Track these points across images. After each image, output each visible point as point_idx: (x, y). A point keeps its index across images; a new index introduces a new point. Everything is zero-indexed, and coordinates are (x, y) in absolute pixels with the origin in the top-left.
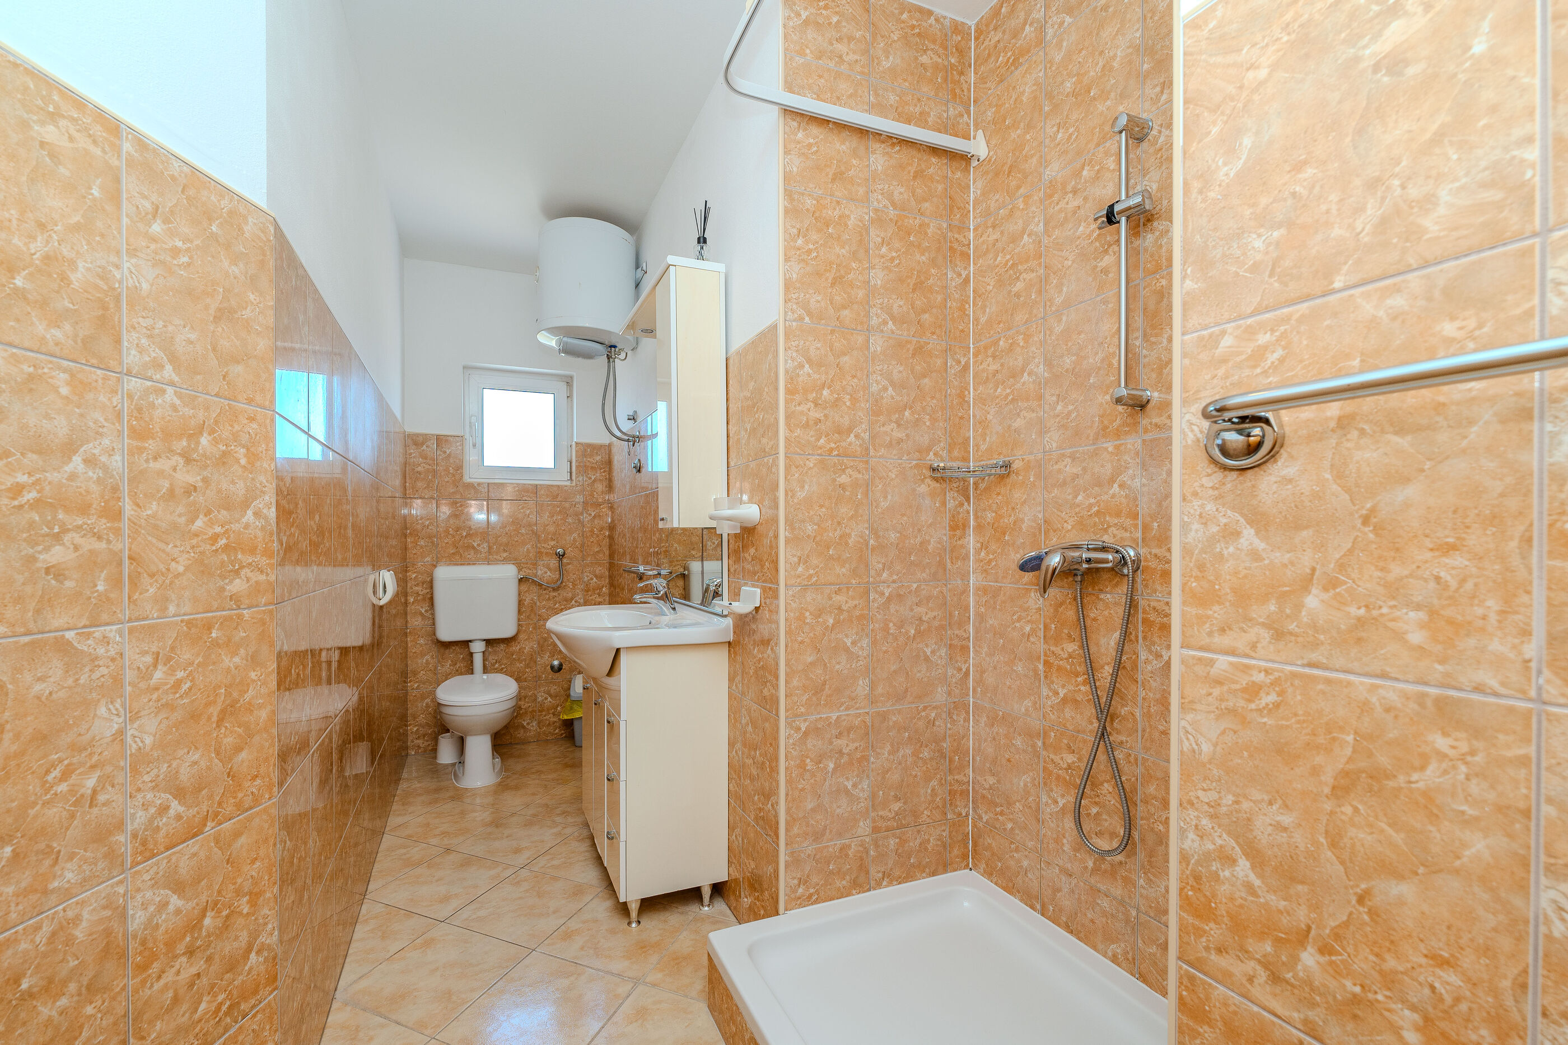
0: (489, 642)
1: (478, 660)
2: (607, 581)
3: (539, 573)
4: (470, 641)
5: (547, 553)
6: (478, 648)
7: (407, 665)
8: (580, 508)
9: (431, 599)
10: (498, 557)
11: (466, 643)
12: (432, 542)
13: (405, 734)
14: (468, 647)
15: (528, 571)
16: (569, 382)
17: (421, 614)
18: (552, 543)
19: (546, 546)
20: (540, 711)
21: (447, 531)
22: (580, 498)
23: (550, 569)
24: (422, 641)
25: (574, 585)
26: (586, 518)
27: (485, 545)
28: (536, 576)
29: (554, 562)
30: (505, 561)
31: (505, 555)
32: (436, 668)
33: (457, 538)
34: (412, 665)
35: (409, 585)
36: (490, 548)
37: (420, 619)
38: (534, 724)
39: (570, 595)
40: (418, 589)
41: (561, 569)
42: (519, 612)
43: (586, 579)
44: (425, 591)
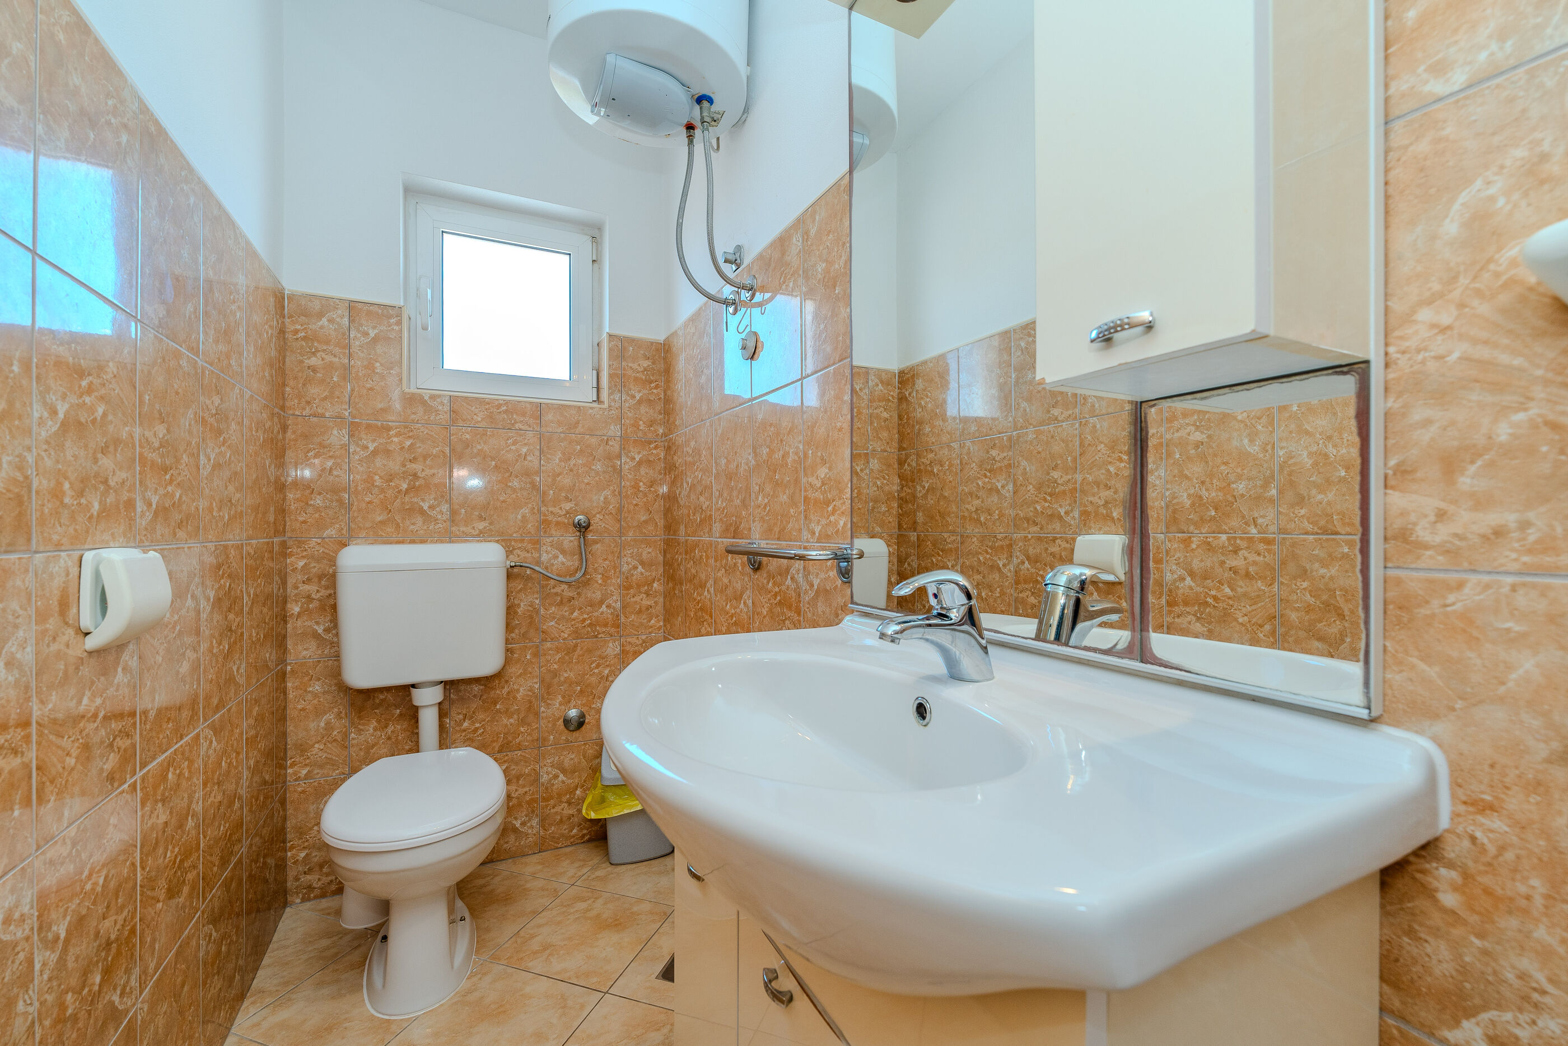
0: (450, 685)
1: (429, 721)
2: (661, 570)
3: (545, 557)
4: (413, 686)
5: (558, 523)
6: (427, 698)
7: (284, 734)
8: (615, 446)
9: (334, 607)
10: (468, 530)
11: (407, 689)
12: (340, 501)
13: (281, 866)
14: (410, 695)
15: (523, 554)
16: (594, 232)
17: (316, 636)
18: (568, 506)
19: (556, 510)
20: (545, 799)
21: (369, 481)
22: (614, 430)
23: (563, 552)
24: (317, 687)
25: (606, 578)
26: (626, 464)
27: (445, 507)
28: (538, 563)
29: (570, 539)
30: (483, 536)
31: (481, 525)
32: (346, 736)
33: (390, 493)
34: (295, 734)
35: (291, 581)
36: (453, 513)
37: (313, 645)
38: (535, 822)
39: (598, 595)
40: (311, 588)
41: (583, 552)
42: (509, 627)
43: (625, 568)
44: (324, 593)
